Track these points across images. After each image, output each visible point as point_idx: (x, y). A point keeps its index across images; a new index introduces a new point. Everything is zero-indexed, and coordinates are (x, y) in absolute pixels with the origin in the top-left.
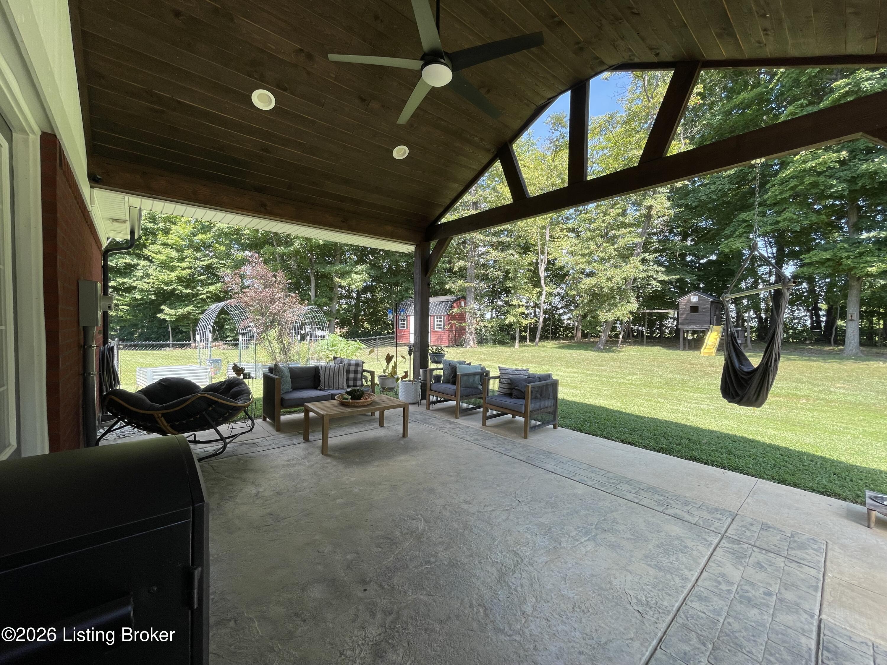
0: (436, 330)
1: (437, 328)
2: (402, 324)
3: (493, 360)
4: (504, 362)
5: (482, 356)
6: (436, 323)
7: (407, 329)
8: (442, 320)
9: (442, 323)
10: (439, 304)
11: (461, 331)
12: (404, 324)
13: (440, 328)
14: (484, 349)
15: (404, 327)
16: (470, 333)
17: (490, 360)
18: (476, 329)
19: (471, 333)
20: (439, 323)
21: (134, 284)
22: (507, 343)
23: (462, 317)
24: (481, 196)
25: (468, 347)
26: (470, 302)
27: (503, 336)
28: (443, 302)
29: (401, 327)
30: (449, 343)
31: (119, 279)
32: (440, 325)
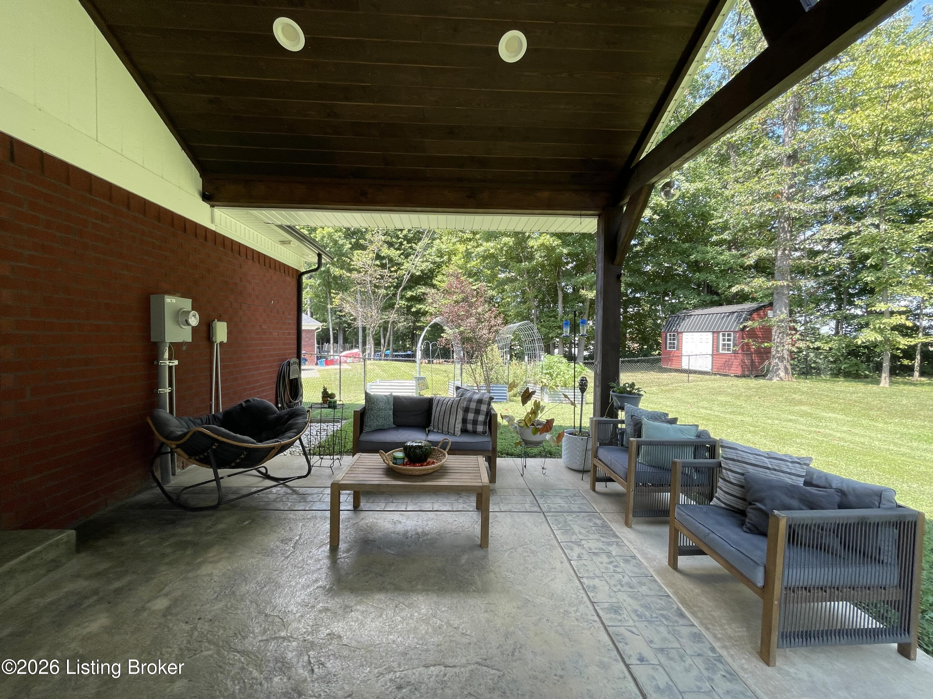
0: (721, 352)
1: (723, 349)
2: (670, 343)
3: (818, 404)
4: (842, 410)
5: (797, 397)
6: (721, 342)
7: (678, 349)
8: (732, 338)
9: (731, 343)
10: (728, 316)
11: (765, 354)
12: (674, 344)
13: (728, 350)
14: (806, 384)
15: (674, 348)
16: (779, 358)
17: (812, 405)
18: (791, 352)
19: (782, 359)
20: (726, 342)
21: (427, 309)
22: (866, 377)
23: (767, 334)
24: (802, 140)
25: (775, 379)
26: (780, 311)
27: (856, 364)
28: (734, 313)
29: (670, 348)
30: (744, 371)
31: (417, 306)
32: (729, 345)
